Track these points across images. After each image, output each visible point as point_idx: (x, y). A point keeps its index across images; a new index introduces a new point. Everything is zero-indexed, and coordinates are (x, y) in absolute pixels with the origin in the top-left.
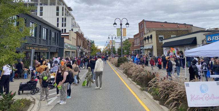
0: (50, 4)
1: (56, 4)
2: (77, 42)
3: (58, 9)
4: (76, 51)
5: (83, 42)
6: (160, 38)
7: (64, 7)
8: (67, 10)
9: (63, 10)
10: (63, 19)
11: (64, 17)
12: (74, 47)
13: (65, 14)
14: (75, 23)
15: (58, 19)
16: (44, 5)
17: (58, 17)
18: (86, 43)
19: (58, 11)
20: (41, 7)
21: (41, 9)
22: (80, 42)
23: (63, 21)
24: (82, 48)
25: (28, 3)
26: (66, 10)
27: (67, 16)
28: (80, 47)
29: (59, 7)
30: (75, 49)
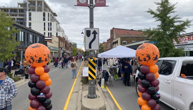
0: (37, 10)
1: (43, 10)
2: (59, 44)
3: (44, 15)
4: (58, 52)
5: (65, 44)
6: (124, 43)
7: (50, 13)
8: (53, 15)
9: (49, 16)
10: (49, 23)
11: (49, 22)
12: (56, 49)
13: (51, 20)
14: (60, 27)
15: (45, 23)
16: (33, 11)
17: (44, 22)
18: (68, 45)
19: (45, 16)
20: (29, 13)
21: (30, 14)
22: (62, 45)
23: (49, 26)
24: (64, 49)
25: (18, 8)
26: (51, 15)
27: (53, 21)
28: (62, 49)
29: (45, 13)
30: (57, 50)
